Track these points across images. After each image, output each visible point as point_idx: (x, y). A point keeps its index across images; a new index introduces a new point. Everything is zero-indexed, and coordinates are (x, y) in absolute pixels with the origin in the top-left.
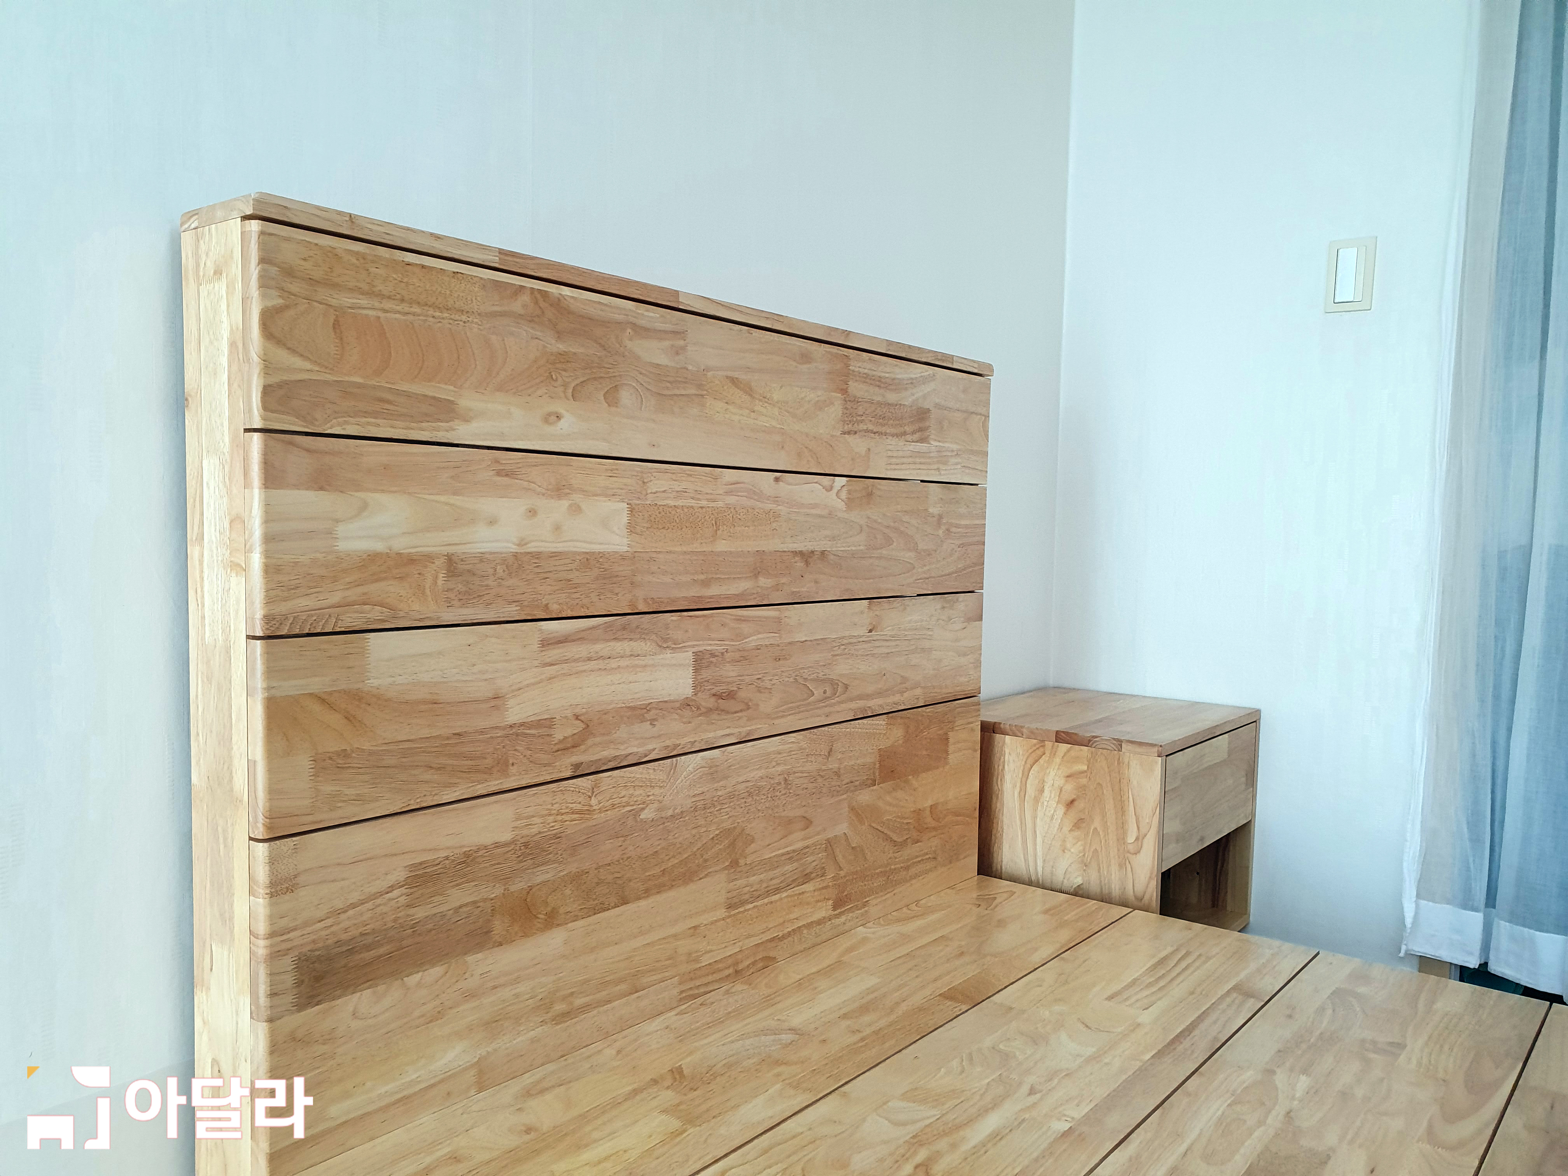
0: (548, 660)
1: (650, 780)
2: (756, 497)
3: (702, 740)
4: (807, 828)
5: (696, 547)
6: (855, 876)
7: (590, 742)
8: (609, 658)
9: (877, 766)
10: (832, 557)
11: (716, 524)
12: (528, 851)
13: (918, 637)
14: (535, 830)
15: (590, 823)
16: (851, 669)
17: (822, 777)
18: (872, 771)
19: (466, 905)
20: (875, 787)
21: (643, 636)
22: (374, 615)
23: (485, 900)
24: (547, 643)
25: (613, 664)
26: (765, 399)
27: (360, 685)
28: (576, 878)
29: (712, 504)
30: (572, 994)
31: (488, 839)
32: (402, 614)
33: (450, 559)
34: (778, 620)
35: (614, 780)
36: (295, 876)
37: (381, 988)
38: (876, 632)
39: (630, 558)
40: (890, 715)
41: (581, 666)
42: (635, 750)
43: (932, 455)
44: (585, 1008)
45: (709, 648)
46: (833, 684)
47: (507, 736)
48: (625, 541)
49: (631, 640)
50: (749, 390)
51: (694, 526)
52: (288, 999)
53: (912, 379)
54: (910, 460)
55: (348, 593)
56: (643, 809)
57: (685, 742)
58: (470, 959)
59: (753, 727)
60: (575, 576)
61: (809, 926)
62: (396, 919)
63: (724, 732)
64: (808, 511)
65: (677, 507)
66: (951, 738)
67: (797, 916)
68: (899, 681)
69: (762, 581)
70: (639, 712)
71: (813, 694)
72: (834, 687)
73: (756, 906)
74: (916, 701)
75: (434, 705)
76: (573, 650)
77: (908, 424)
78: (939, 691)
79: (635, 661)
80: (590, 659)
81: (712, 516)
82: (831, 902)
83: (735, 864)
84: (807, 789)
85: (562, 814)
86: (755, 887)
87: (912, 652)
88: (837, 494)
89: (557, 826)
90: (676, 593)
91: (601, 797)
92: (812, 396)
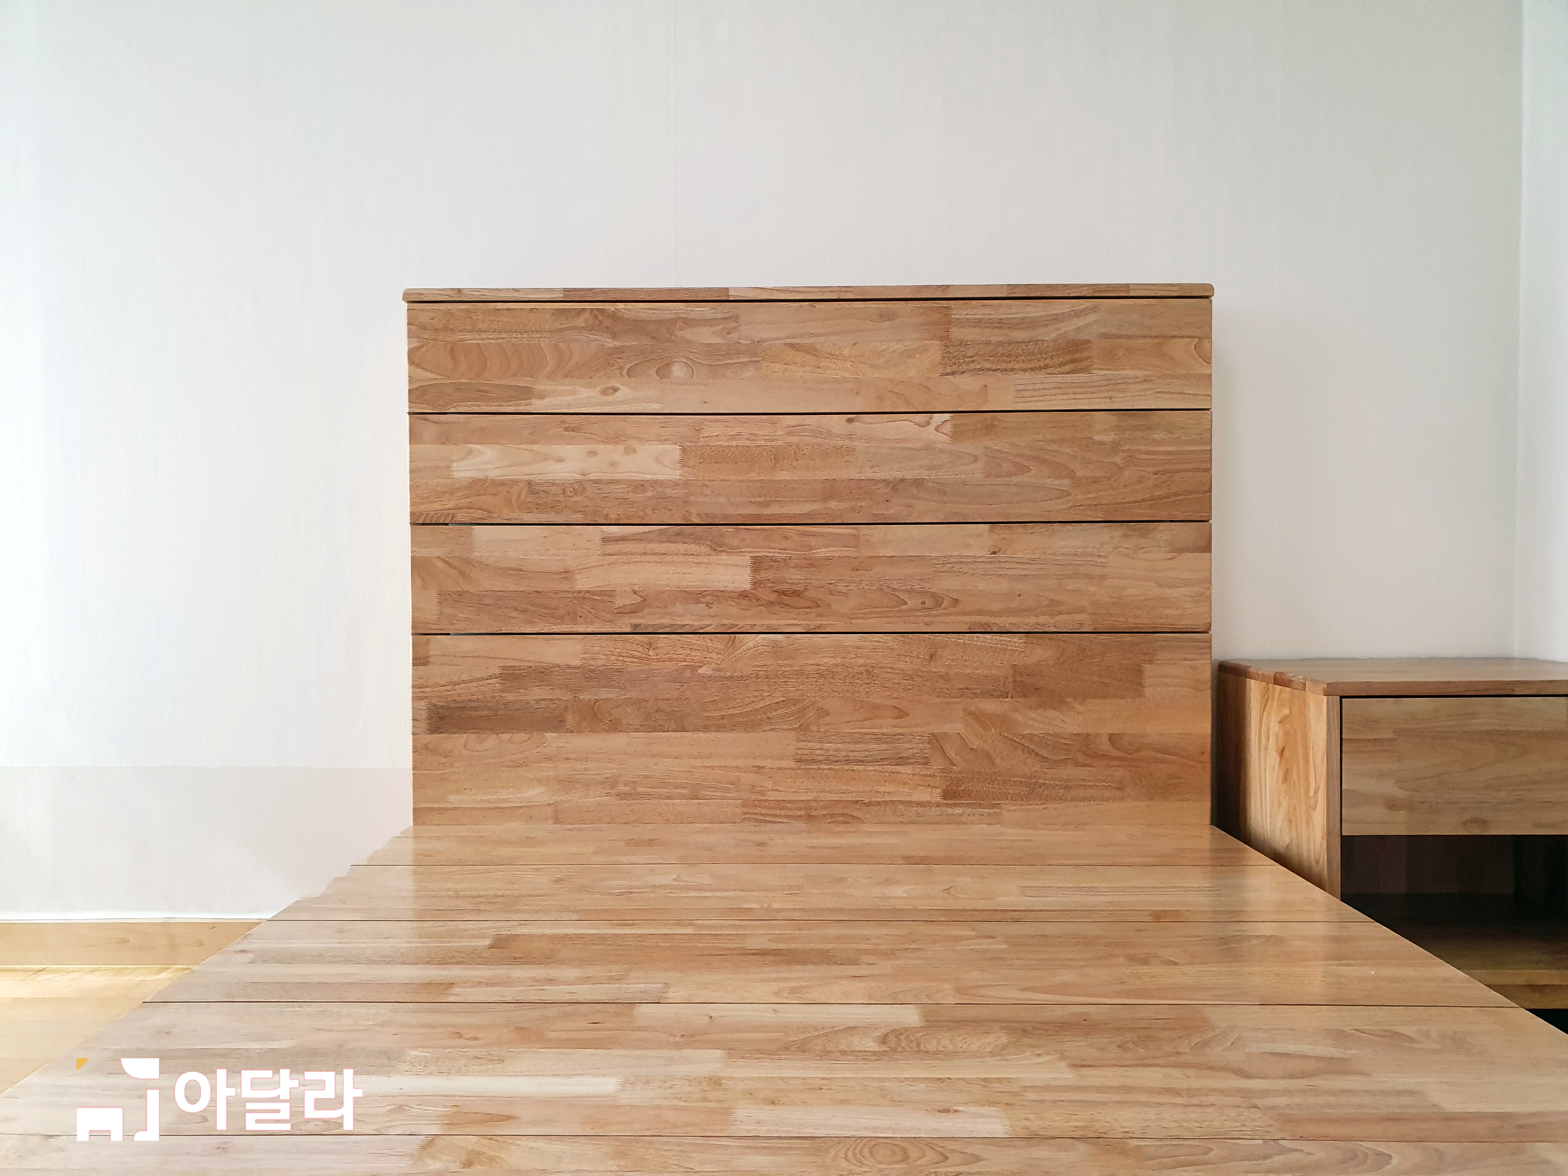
0: (610, 552)
1: (708, 647)
2: (823, 436)
3: (763, 625)
4: (901, 718)
5: (753, 476)
6: (976, 776)
7: (646, 611)
8: (665, 554)
9: (1011, 680)
10: (931, 484)
11: (775, 459)
12: (593, 676)
13: (1079, 563)
14: (600, 663)
16: (964, 586)
17: (922, 677)
18: (1001, 684)
19: (544, 700)
20: (1006, 700)
21: (697, 541)
22: (477, 515)
23: (559, 700)
24: (606, 540)
25: (668, 559)
26: (832, 356)
27: (468, 555)
28: (636, 703)
29: (768, 444)
30: (634, 782)
31: (561, 661)
32: (495, 515)
33: (529, 483)
34: (856, 537)
35: (671, 641)
36: (427, 657)
37: (483, 736)
38: (1003, 554)
39: (686, 484)
40: (1030, 634)
41: (638, 558)
42: (692, 622)
43: (1097, 384)
45: (770, 556)
46: (936, 597)
47: (575, 598)
48: (678, 472)
49: (685, 543)
50: (812, 351)
51: (750, 461)
52: (425, 725)
54: (1057, 391)
55: (459, 502)
56: (701, 667)
57: (743, 624)
58: (548, 735)
59: (825, 623)
60: (632, 497)
61: (909, 803)
62: (493, 697)
63: (789, 622)
64: (895, 445)
65: (731, 446)
66: (1148, 669)
67: (889, 791)
68: (1045, 603)
69: (833, 504)
70: (696, 596)
71: (906, 603)
72: (938, 599)
73: (834, 769)
74: (1077, 626)
75: (518, 572)
76: (629, 547)
77: (1052, 357)
78: (1123, 619)
79: (690, 559)
80: (645, 554)
81: (770, 452)
82: (939, 791)
83: (804, 728)
84: (899, 684)
85: (623, 657)
86: (831, 753)
87: (1068, 577)
88: (938, 429)
89: (619, 663)
90: (731, 511)
91: (658, 651)
92: (897, 347)
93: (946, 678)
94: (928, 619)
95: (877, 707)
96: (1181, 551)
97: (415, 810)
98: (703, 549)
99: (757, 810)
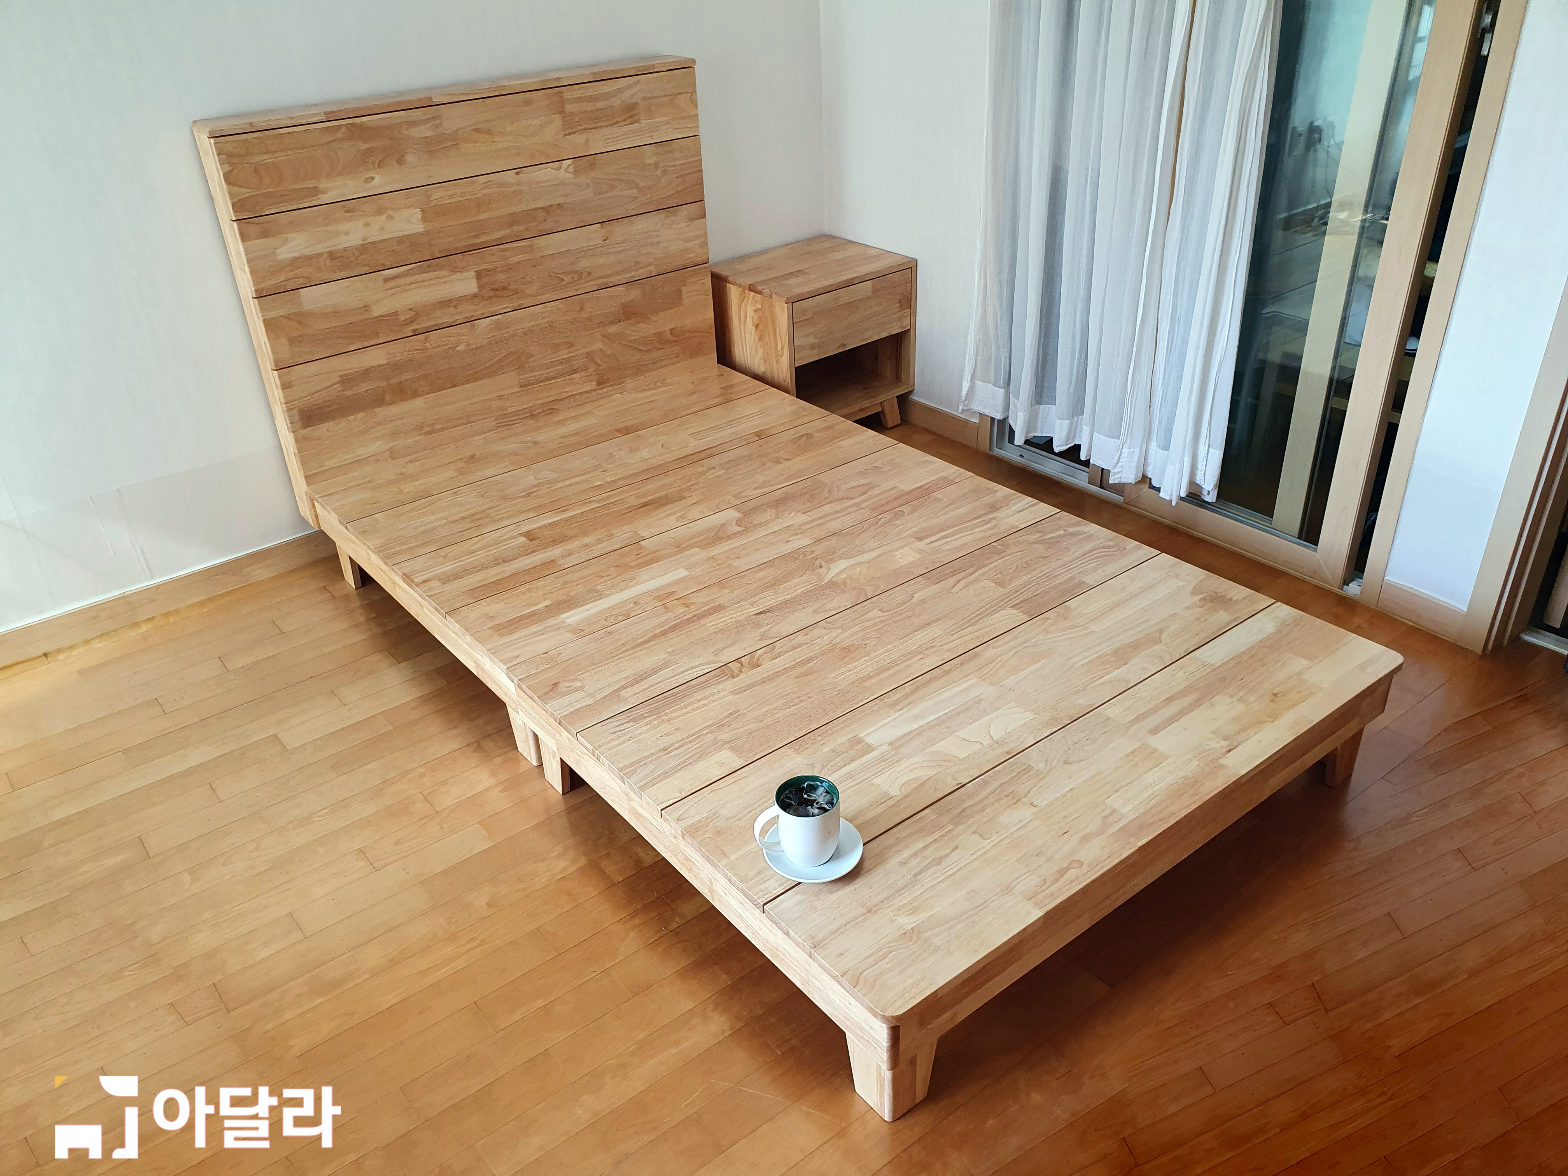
0: (389, 287)
1: (459, 333)
2: (505, 186)
3: (488, 311)
4: (570, 348)
5: (467, 219)
6: (612, 369)
7: (420, 319)
8: (423, 281)
9: (621, 312)
10: (567, 205)
11: (479, 206)
12: (396, 367)
13: (646, 237)
14: (398, 359)
15: (428, 354)
16: (592, 263)
17: (578, 321)
18: (617, 315)
19: (369, 390)
20: (621, 323)
21: (440, 268)
22: (301, 282)
23: (378, 387)
24: (387, 280)
25: (426, 283)
26: (501, 133)
27: (301, 310)
28: (425, 377)
29: (473, 197)
30: (433, 424)
31: (375, 363)
32: (313, 279)
33: (330, 253)
34: (532, 247)
35: (437, 335)
36: (291, 382)
37: (337, 421)
38: (609, 240)
39: (427, 233)
40: (629, 283)
41: (408, 287)
42: (447, 320)
43: (644, 128)
44: (442, 429)
45: (485, 267)
47: (375, 322)
48: (422, 226)
49: (434, 271)
50: (489, 132)
51: (464, 210)
52: (299, 425)
53: (619, 89)
54: (623, 137)
55: (287, 275)
56: (457, 346)
57: (478, 314)
58: (376, 410)
59: (524, 302)
60: (396, 248)
61: (580, 394)
62: (338, 396)
63: (501, 307)
64: (544, 184)
65: (452, 203)
66: (684, 290)
67: (569, 390)
68: (633, 264)
69: (516, 228)
70: (446, 303)
71: (564, 280)
72: (580, 274)
73: (541, 386)
74: (649, 274)
75: (336, 313)
76: (402, 281)
77: (619, 116)
78: (670, 265)
79: (439, 281)
80: (412, 283)
81: (475, 202)
82: (594, 383)
83: (521, 367)
84: (567, 328)
85: (410, 351)
86: (537, 377)
87: (642, 247)
88: (566, 171)
89: (410, 356)
90: (458, 245)
91: (431, 343)
92: (537, 122)
93: (589, 319)
94: (576, 287)
95: (558, 345)
96: (692, 220)
97: (306, 477)
98: (445, 273)
99: (504, 420)
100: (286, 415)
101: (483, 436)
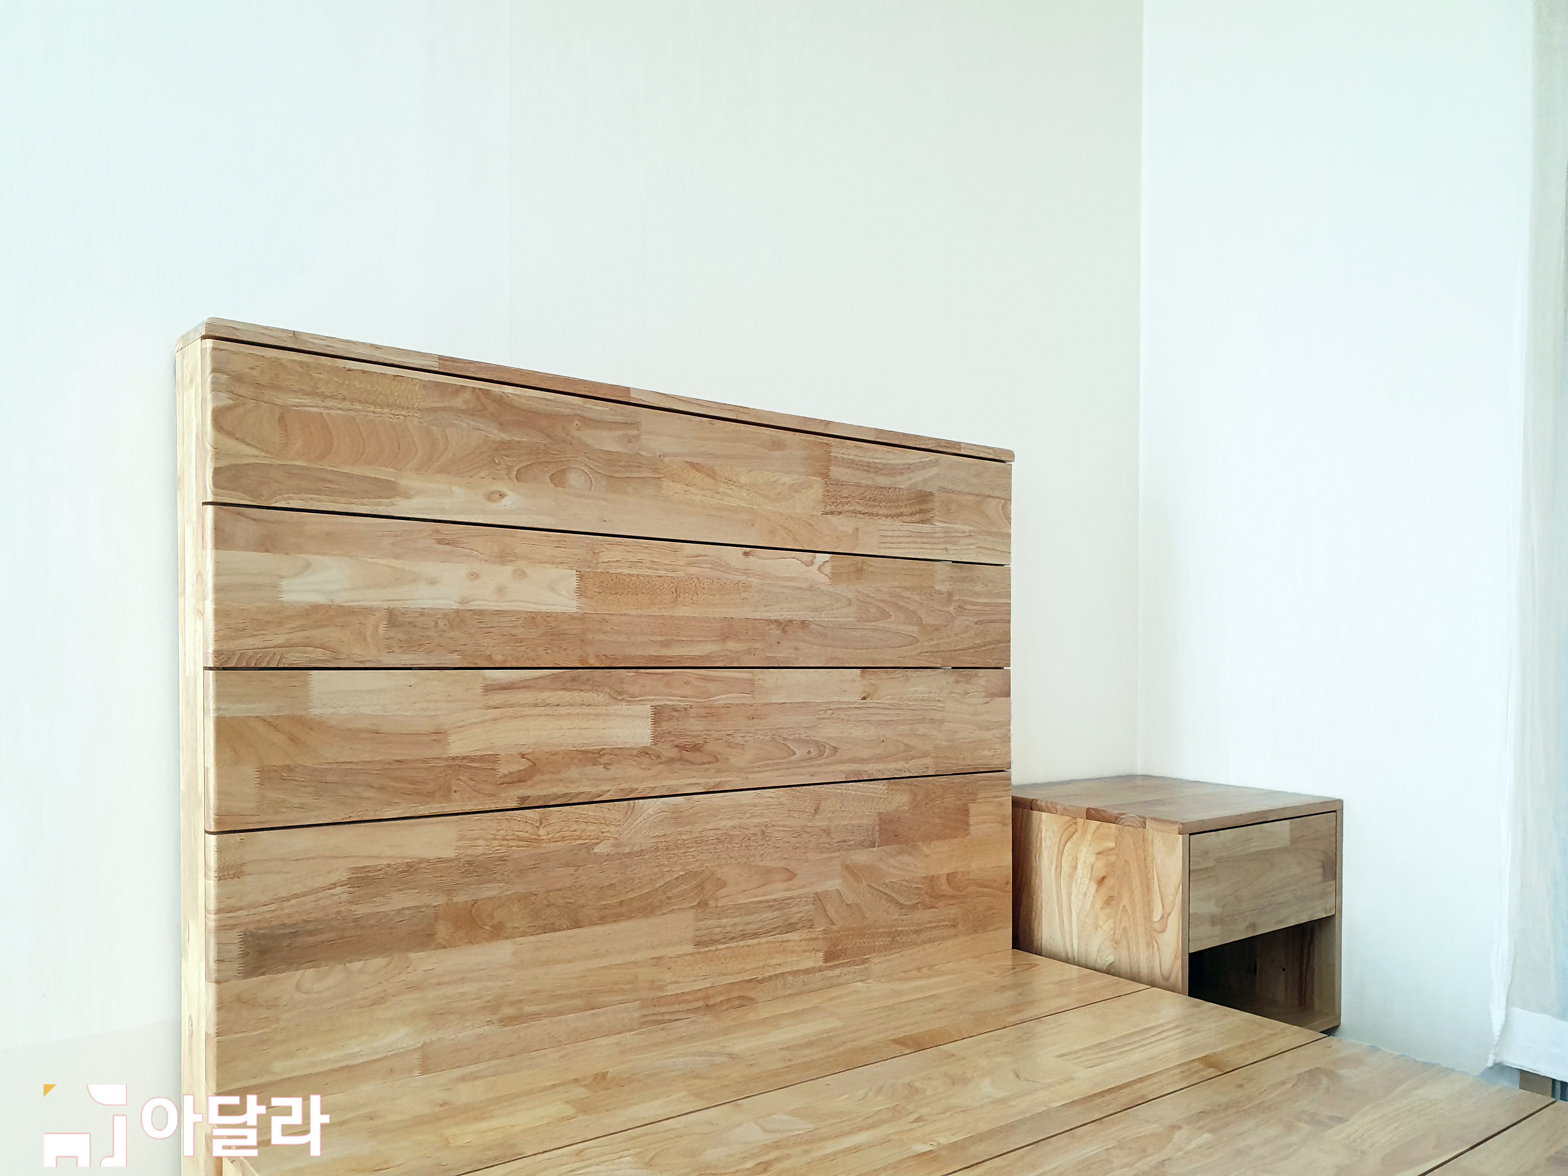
0: (492, 704)
1: (605, 819)
2: (721, 569)
3: (663, 786)
4: (790, 880)
5: (655, 611)
6: (851, 933)
7: (537, 778)
8: (558, 705)
9: (877, 828)
10: (815, 626)
11: (676, 592)
12: (472, 868)
13: (926, 708)
14: (480, 851)
15: (540, 851)
16: (841, 733)
17: (808, 833)
18: (870, 833)
19: (408, 908)
20: (874, 849)
21: (595, 688)
22: (318, 655)
23: (428, 906)
24: (490, 688)
25: (562, 711)
26: (729, 481)
27: (303, 713)
28: (524, 898)
29: (670, 574)
30: (522, 1001)
31: (431, 853)
32: (342, 656)
33: (391, 612)
34: (752, 682)
35: (564, 815)
36: (241, 865)
37: (324, 969)
38: (871, 699)
39: (582, 618)
40: (892, 781)
41: (529, 711)
42: (587, 789)
43: (937, 535)
44: (536, 1015)
45: (669, 703)
46: (820, 746)
47: (449, 766)
48: (575, 603)
49: (582, 691)
50: (712, 474)
51: (651, 593)
52: (234, 966)
53: (910, 464)
54: (910, 539)
55: (290, 636)
56: (597, 844)
57: (643, 787)
58: (410, 955)
59: (723, 779)
60: (520, 632)
61: (795, 973)
62: (339, 912)
63: (689, 781)
64: (785, 584)
65: (633, 575)
66: (973, 808)
67: (780, 964)
68: (902, 748)
69: (731, 645)
70: (591, 757)
71: (794, 754)
72: (821, 748)
73: (731, 947)
74: (925, 770)
75: (375, 735)
76: (519, 696)
77: (904, 507)
78: (955, 762)
79: (586, 710)
80: (536, 705)
81: (672, 585)
82: (821, 954)
83: (702, 905)
84: (789, 842)
85: (508, 840)
86: (728, 930)
87: (919, 722)
88: (819, 569)
89: (503, 849)
90: (632, 651)
91: (550, 829)
92: (787, 479)
93: (827, 832)
94: (812, 770)
95: (769, 871)
96: (993, 695)
98: (600, 698)
99: (655, 1010)
100: (212, 940)
101: (614, 1039)
